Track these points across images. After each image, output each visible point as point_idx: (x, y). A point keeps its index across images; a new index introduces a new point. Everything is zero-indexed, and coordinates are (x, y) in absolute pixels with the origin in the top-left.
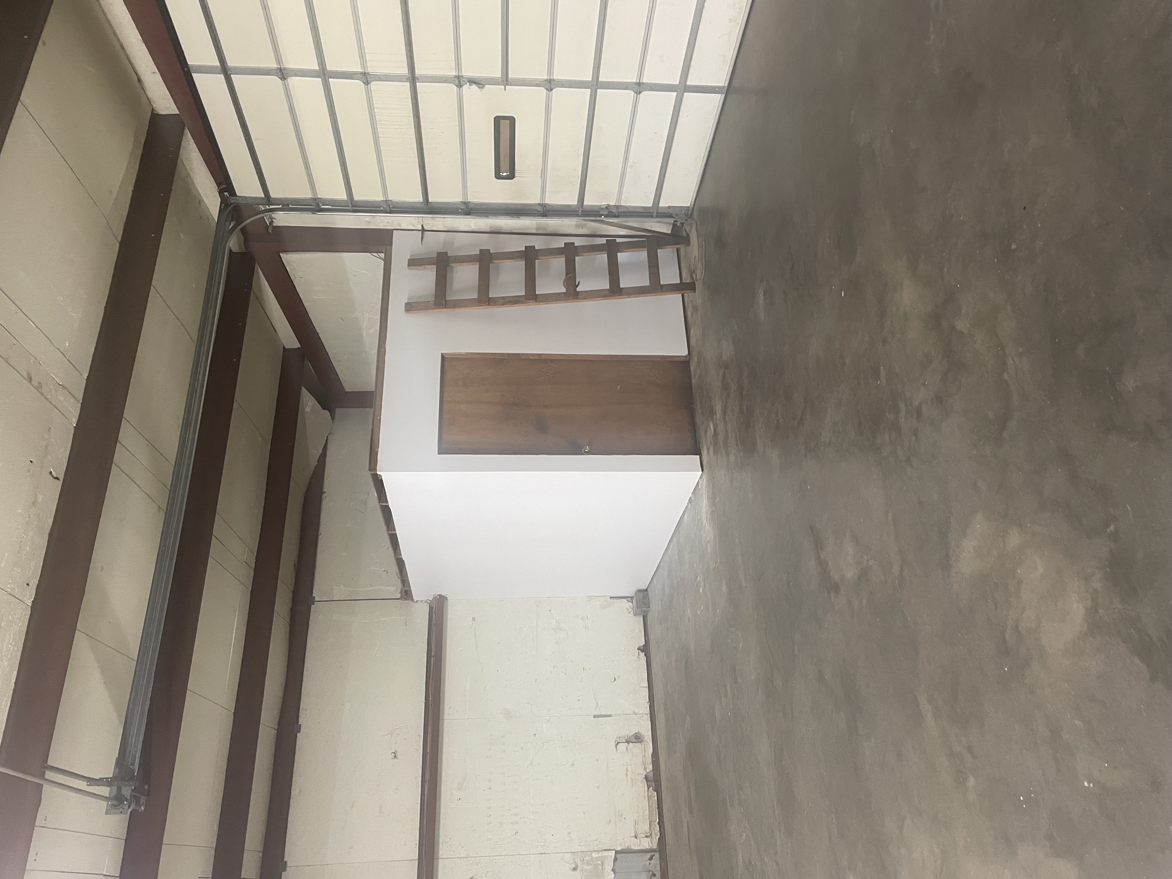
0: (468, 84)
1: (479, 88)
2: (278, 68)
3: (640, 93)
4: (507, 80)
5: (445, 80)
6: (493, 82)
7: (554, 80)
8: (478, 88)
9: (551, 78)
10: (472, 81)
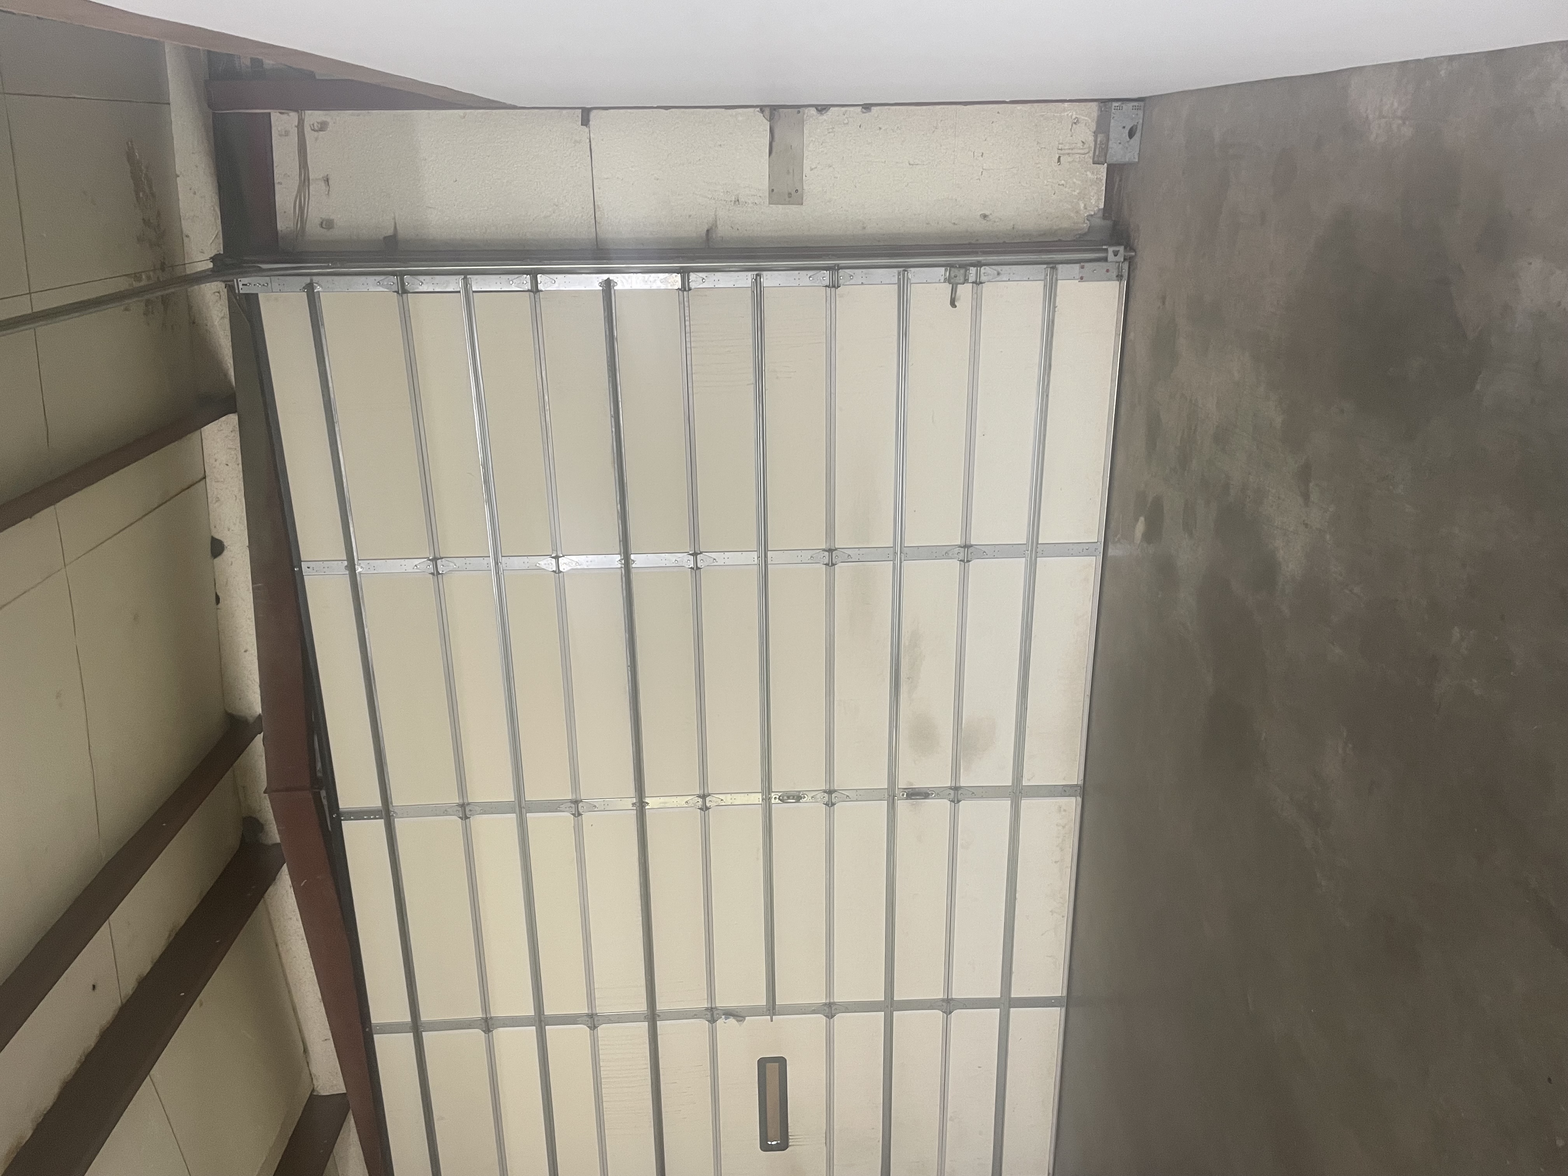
0: (723, 1017)
1: (738, 1021)
2: (482, 1018)
3: (950, 1013)
4: (774, 1008)
5: (694, 1015)
6: (755, 1011)
7: (834, 1003)
8: (736, 1022)
9: (832, 1001)
10: (729, 1013)
